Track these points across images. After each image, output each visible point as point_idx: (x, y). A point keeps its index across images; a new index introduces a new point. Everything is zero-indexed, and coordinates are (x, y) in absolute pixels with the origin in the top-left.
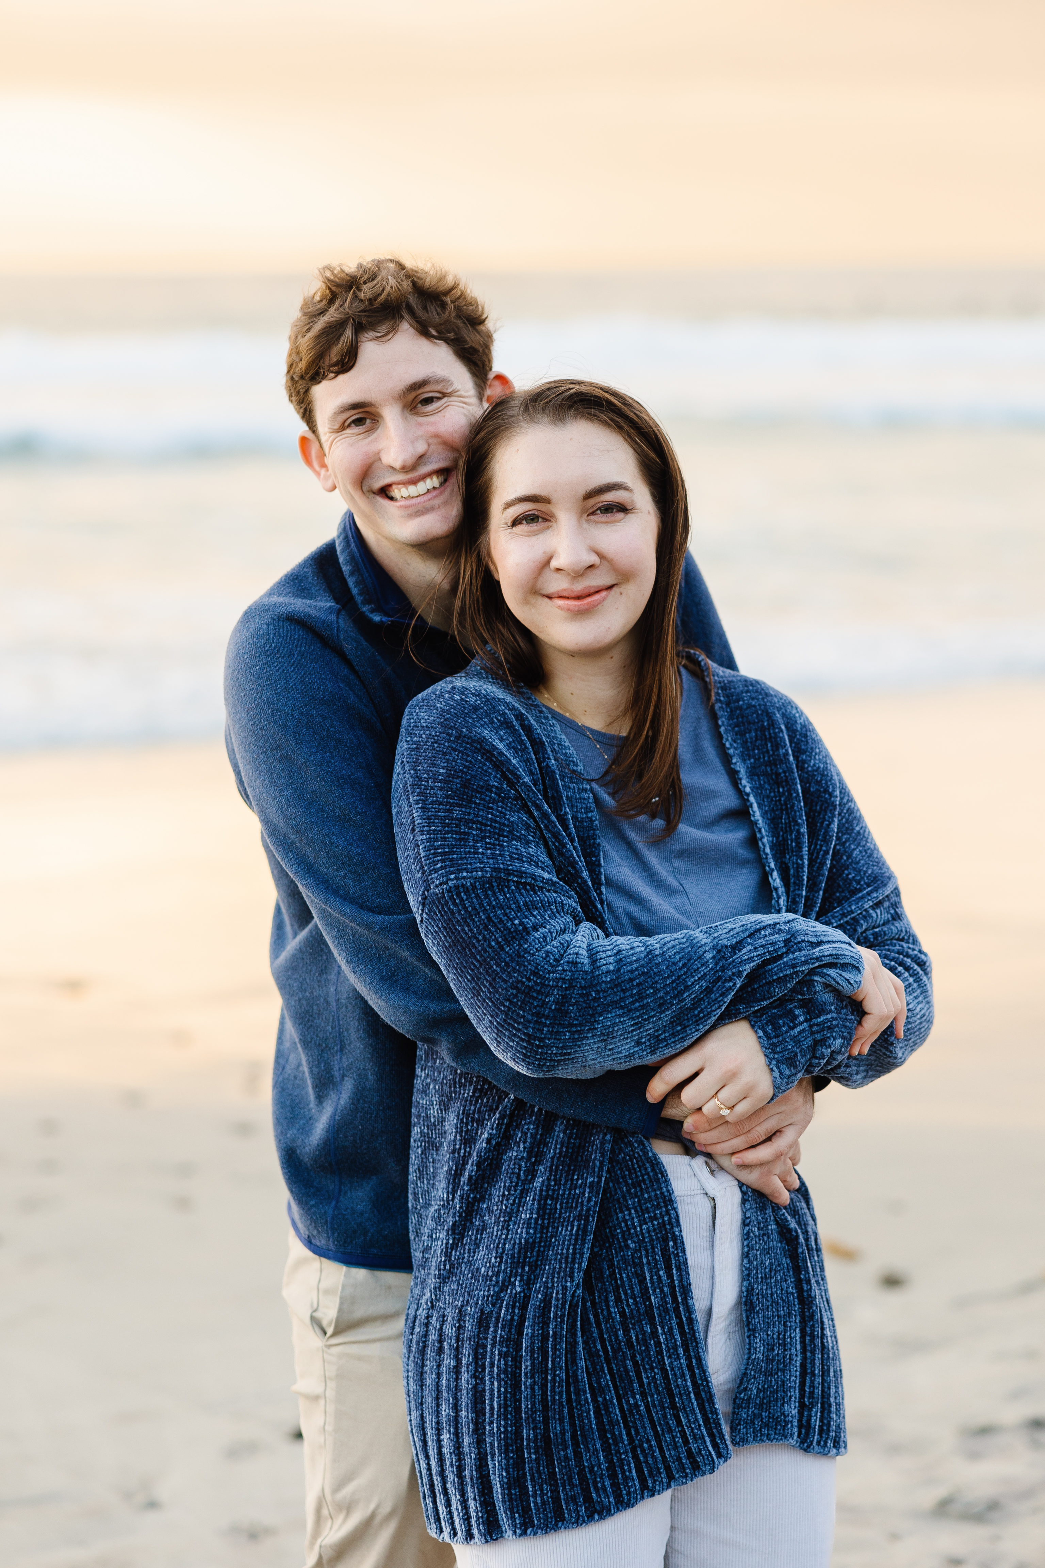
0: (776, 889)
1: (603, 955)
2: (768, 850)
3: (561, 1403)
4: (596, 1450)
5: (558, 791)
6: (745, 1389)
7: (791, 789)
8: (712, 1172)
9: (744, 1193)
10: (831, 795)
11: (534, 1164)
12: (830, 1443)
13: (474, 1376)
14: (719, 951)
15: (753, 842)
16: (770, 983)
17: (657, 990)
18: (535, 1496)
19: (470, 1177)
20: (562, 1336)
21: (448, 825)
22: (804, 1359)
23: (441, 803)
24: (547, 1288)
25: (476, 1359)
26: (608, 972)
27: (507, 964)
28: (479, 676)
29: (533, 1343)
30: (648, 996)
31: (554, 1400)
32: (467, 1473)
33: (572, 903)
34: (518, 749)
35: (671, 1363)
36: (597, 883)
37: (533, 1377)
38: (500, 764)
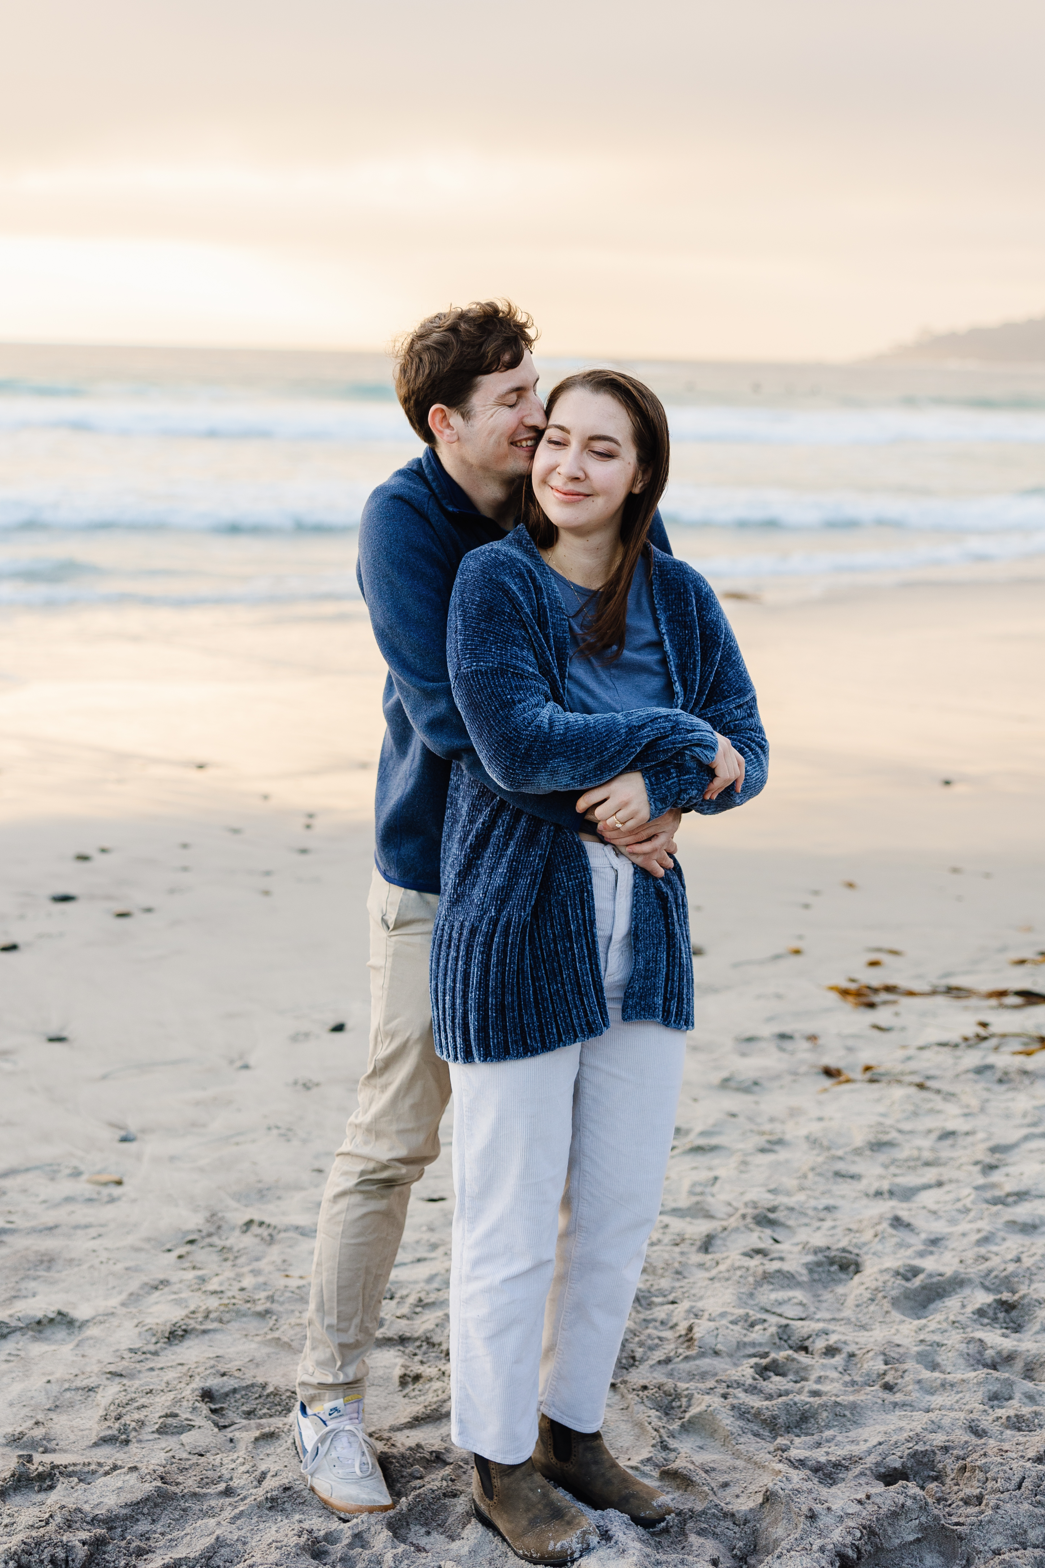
0: (677, 693)
1: (557, 724)
2: (673, 669)
3: (513, 984)
4: (532, 1014)
5: (546, 618)
6: (632, 987)
7: (693, 632)
8: (617, 855)
9: (635, 868)
10: (718, 637)
11: (508, 840)
12: (682, 1022)
13: (465, 963)
14: (630, 729)
15: (664, 662)
16: (658, 752)
17: (587, 749)
18: (493, 1038)
19: (471, 844)
20: (516, 944)
21: (476, 632)
22: (668, 970)
23: (474, 618)
24: (509, 914)
25: (467, 953)
26: (559, 734)
27: (499, 722)
28: (510, 543)
29: (499, 947)
30: (581, 752)
31: (509, 982)
32: (457, 1021)
33: (546, 688)
34: (525, 591)
35: (580, 967)
36: (563, 677)
37: (497, 967)
38: (513, 599)
